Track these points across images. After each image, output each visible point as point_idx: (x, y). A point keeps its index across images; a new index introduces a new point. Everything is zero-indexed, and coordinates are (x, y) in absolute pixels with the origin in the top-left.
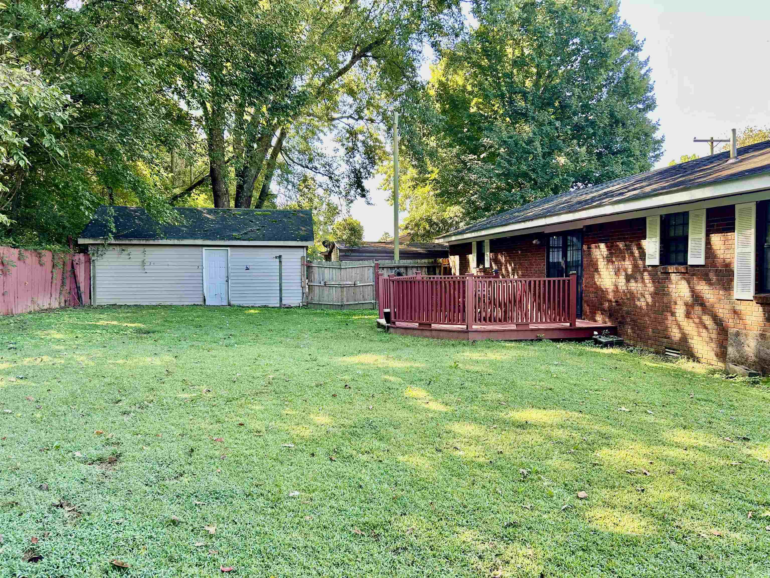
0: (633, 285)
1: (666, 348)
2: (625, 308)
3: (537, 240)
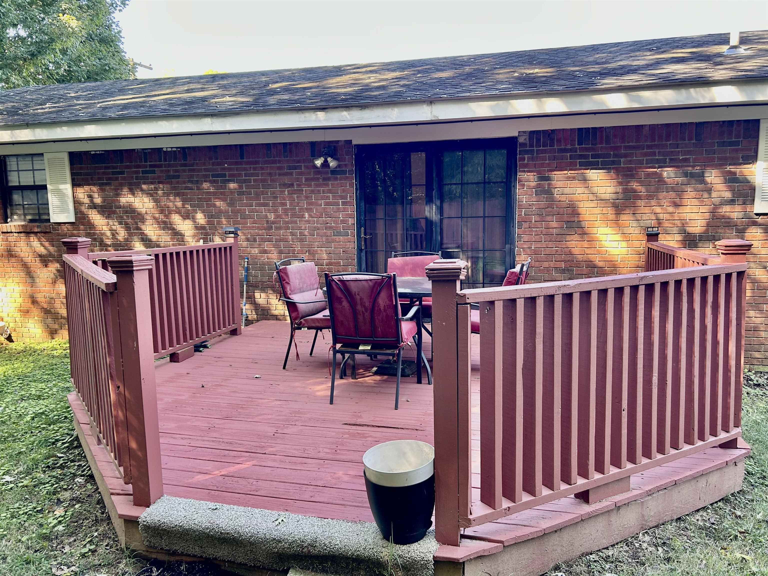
3: (329, 159)
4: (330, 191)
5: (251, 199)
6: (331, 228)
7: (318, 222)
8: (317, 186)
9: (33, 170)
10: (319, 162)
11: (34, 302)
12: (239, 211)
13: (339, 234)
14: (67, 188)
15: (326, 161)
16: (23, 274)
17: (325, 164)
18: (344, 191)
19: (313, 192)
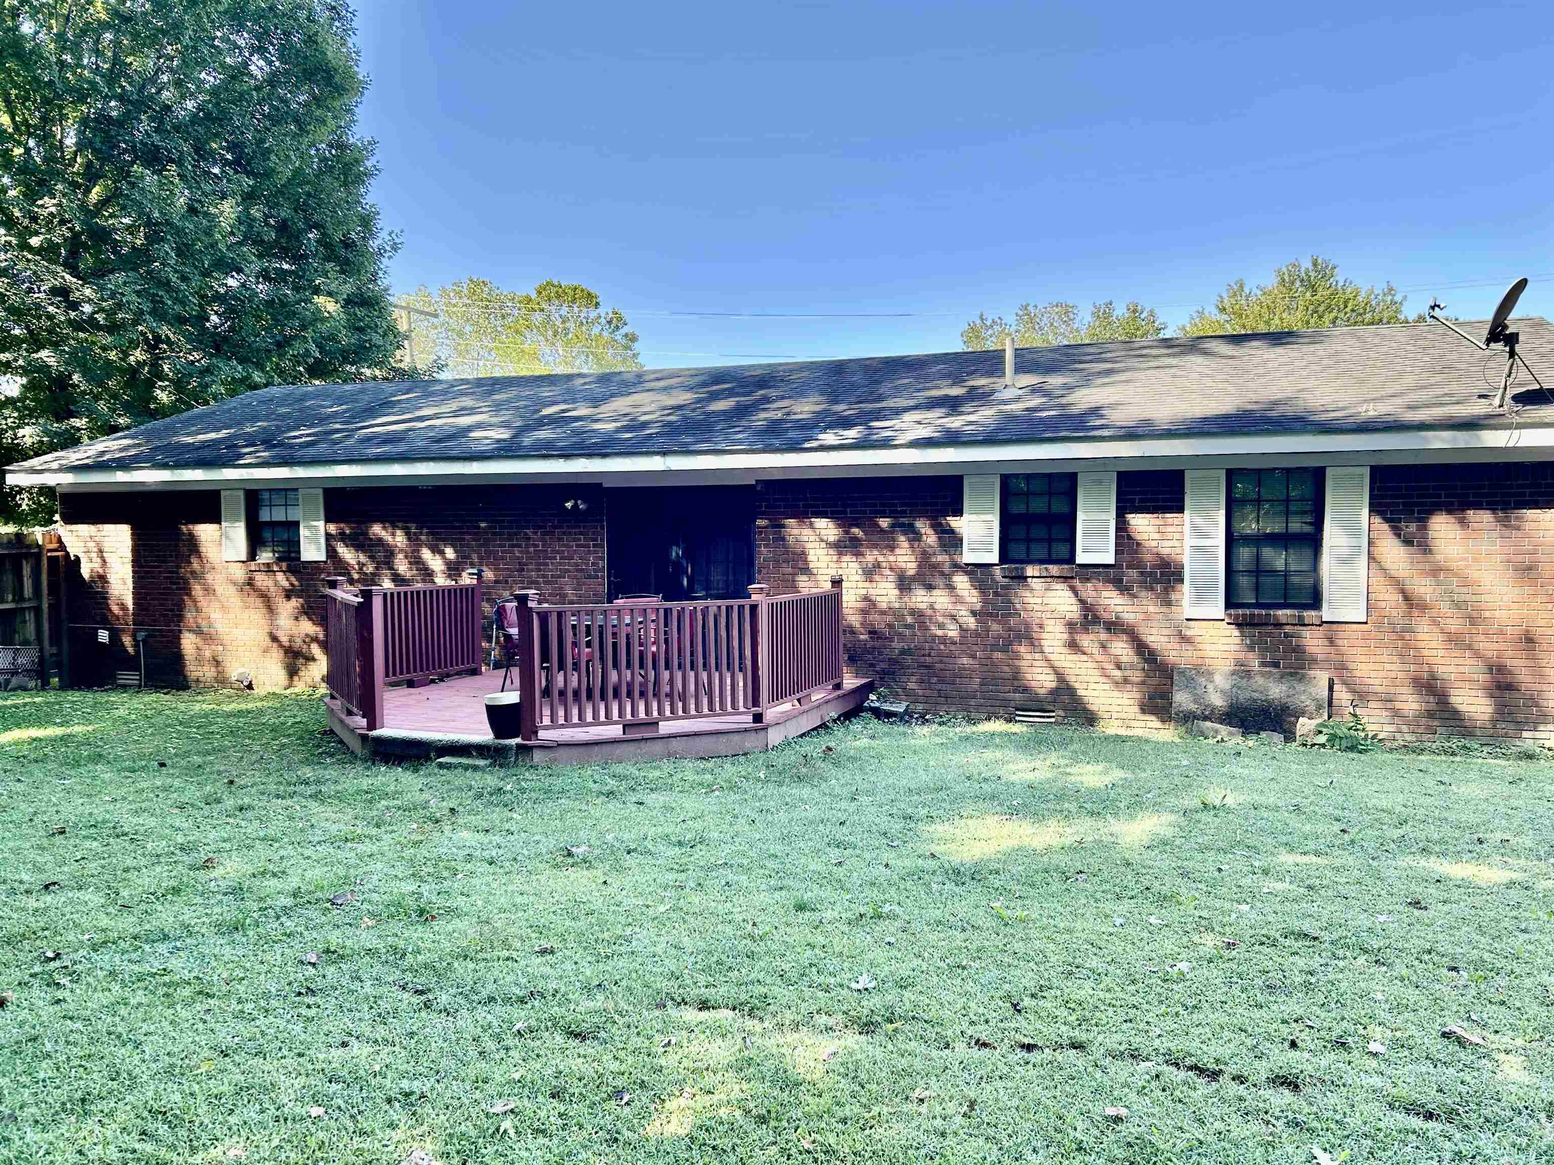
0: (920, 598)
1: (1018, 710)
2: (897, 645)
3: (579, 502)
4: (581, 533)
5: (504, 540)
6: (582, 570)
7: (569, 564)
8: (568, 527)
9: (286, 505)
10: (569, 505)
11: (274, 639)
12: (491, 552)
13: (590, 577)
14: (321, 524)
15: (576, 504)
16: (264, 611)
17: (575, 506)
18: (594, 533)
19: (564, 533)
